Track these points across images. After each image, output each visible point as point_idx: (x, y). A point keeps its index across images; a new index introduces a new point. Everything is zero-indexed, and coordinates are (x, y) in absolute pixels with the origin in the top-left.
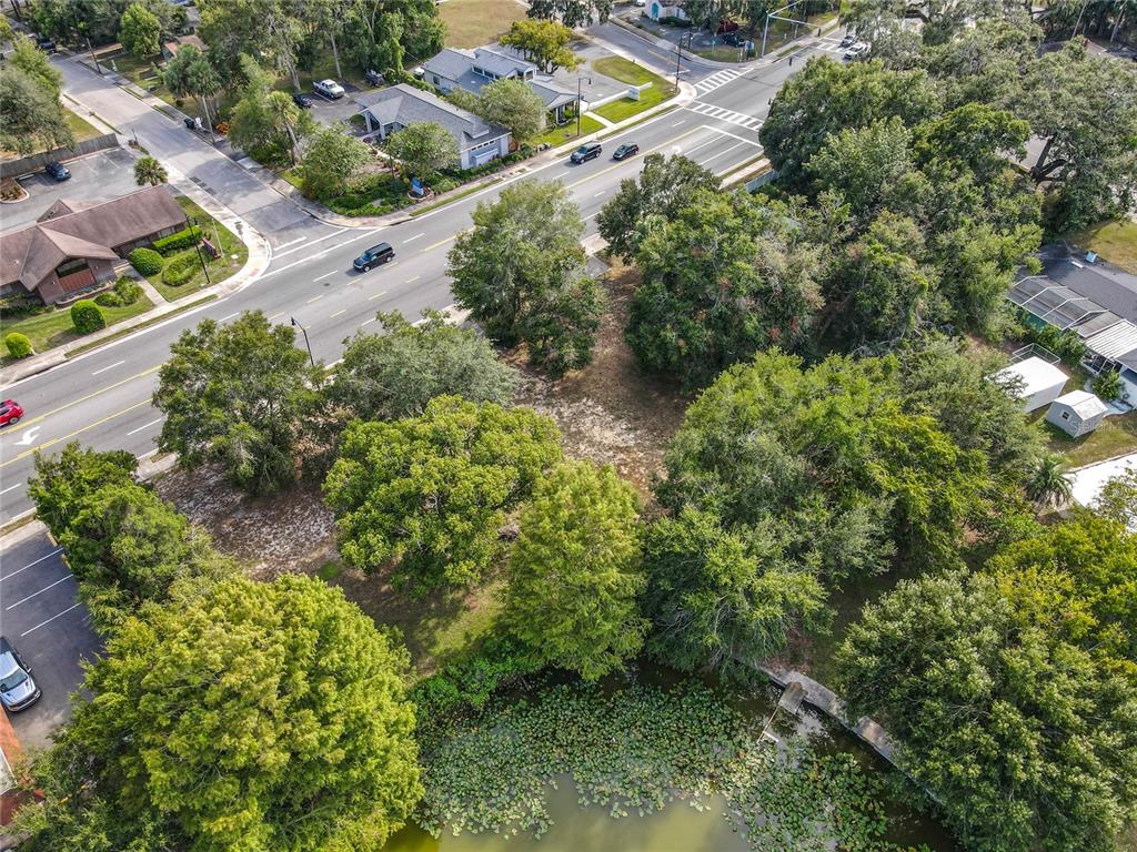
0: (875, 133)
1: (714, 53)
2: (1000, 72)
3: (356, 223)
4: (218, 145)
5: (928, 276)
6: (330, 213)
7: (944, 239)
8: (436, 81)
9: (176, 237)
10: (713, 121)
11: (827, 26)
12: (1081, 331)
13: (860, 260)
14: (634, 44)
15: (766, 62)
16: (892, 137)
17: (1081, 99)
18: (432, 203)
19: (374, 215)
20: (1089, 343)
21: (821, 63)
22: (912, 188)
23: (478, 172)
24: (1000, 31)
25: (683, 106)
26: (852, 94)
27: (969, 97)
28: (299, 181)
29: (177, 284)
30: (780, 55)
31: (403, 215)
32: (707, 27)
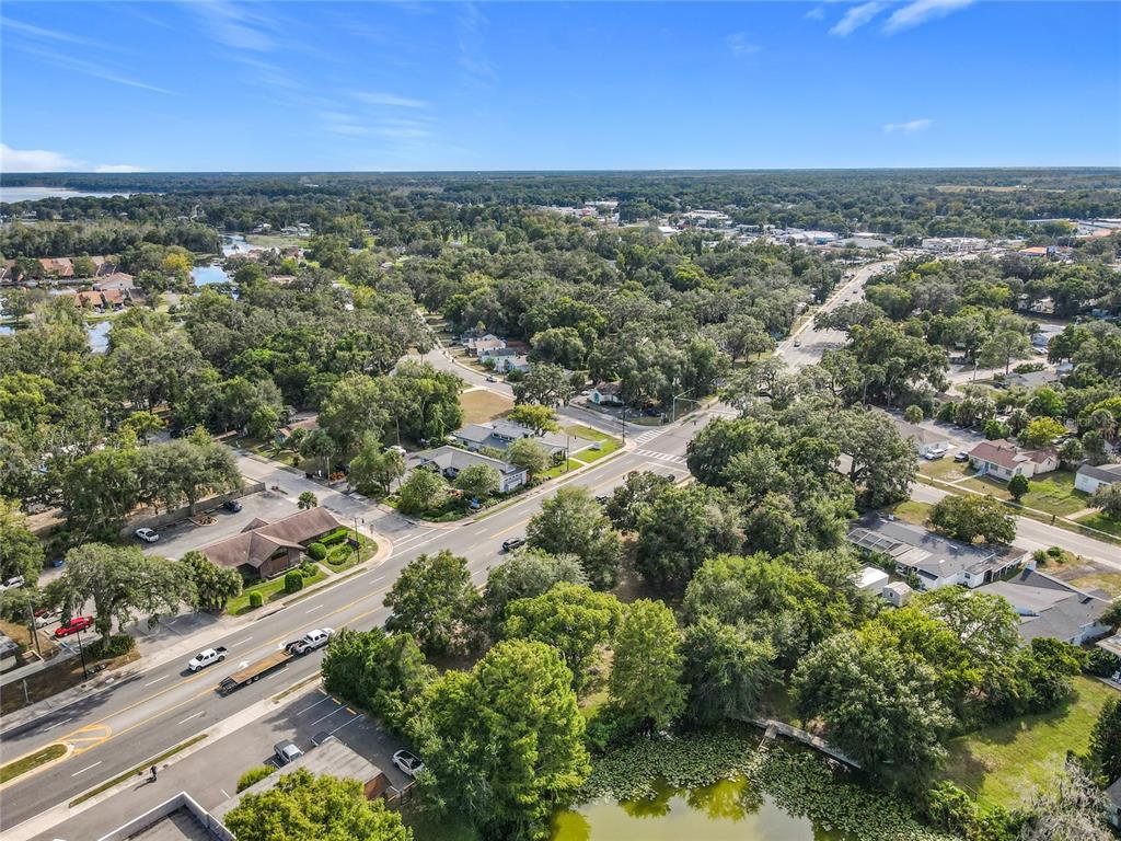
0: (757, 454)
1: (642, 421)
2: (818, 422)
3: (440, 525)
4: (333, 487)
5: (801, 522)
6: (421, 521)
7: (804, 504)
8: (465, 443)
9: (333, 537)
10: (652, 460)
11: (711, 403)
12: (891, 553)
13: (762, 516)
14: (587, 417)
15: (677, 425)
16: (766, 454)
17: (864, 433)
18: (486, 512)
19: (450, 520)
20: (897, 559)
21: (718, 420)
22: (782, 479)
23: (511, 494)
24: (814, 401)
25: (630, 452)
26: (739, 435)
27: (804, 435)
28: (394, 504)
29: (339, 563)
30: (685, 421)
31: (470, 519)
32: (634, 406)
